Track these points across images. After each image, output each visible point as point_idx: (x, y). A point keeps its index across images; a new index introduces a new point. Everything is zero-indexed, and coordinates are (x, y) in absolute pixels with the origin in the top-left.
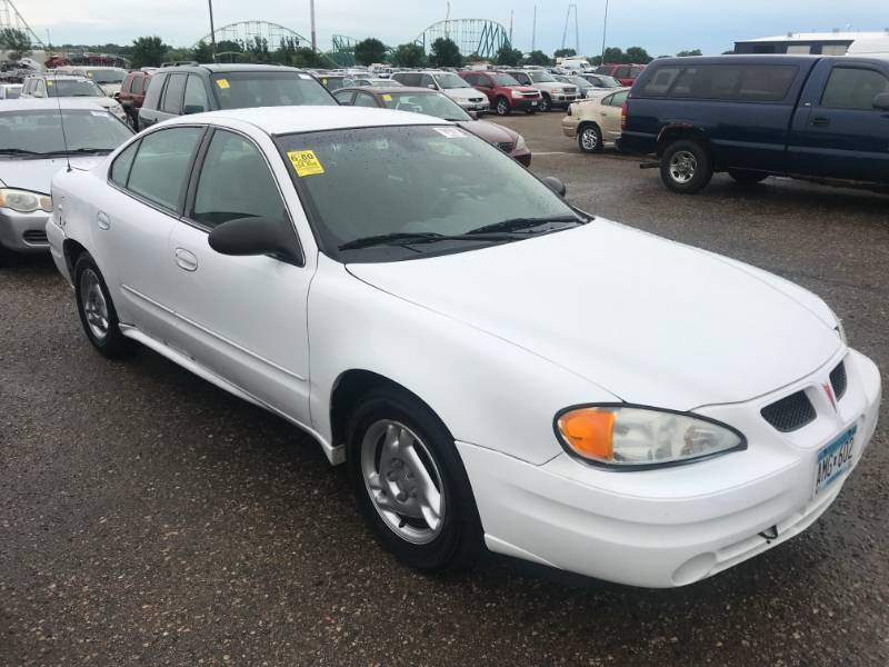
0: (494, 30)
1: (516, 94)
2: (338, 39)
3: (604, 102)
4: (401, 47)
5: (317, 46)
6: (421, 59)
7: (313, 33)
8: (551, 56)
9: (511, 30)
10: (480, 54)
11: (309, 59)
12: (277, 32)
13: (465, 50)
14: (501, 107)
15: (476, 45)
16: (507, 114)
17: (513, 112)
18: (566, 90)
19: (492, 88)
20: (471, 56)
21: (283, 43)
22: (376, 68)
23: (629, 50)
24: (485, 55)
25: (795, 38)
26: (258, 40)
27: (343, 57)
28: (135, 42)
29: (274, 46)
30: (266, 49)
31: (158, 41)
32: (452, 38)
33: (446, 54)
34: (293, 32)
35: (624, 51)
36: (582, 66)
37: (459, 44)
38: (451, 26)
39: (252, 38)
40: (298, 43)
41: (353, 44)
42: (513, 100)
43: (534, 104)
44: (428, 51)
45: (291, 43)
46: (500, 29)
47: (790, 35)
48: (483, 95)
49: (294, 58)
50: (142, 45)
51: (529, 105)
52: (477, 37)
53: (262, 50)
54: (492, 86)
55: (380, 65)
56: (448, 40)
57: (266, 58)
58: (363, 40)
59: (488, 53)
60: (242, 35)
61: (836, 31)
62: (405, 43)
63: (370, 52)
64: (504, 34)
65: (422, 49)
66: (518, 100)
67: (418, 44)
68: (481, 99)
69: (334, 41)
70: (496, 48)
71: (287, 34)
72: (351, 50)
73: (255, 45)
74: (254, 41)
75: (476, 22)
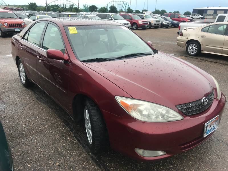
0: (126, 4)
1: (140, 22)
3: (203, 30)
4: (101, 8)
5: (79, 7)
6: (107, 11)
7: (78, 3)
8: (141, 11)
9: (130, 4)
10: (122, 10)
11: (77, 10)
12: (69, 3)
13: (118, 9)
14: (135, 27)
15: (121, 8)
16: (137, 29)
17: (138, 28)
18: (157, 21)
19: (131, 20)
20: (120, 11)
21: (70, 6)
22: (94, 13)
23: (161, 10)
24: (123, 11)
25: (209, 8)
27: (86, 10)
28: (29, 4)
29: (68, 7)
30: (66, 7)
31: (35, 4)
32: (115, 5)
33: (113, 10)
34: (73, 3)
35: (160, 11)
36: (151, 14)
37: (117, 7)
38: (115, 3)
39: (62, 4)
40: (74, 6)
41: (89, 7)
42: (139, 24)
43: (146, 26)
44: (109, 9)
45: (72, 6)
46: (127, 4)
48: (128, 22)
49: (73, 10)
50: (31, 5)
51: (145, 26)
52: (121, 6)
53: (65, 7)
54: (132, 19)
55: (95, 12)
56: (114, 6)
57: (65, 9)
58: (91, 6)
59: (124, 10)
60: (59, 3)
62: (102, 7)
63: (93, 9)
65: (107, 8)
66: (141, 25)
67: (106, 7)
68: (128, 24)
69: (84, 6)
70: (126, 9)
71: (71, 3)
72: (88, 8)
74: (63, 5)
75: (121, 2)
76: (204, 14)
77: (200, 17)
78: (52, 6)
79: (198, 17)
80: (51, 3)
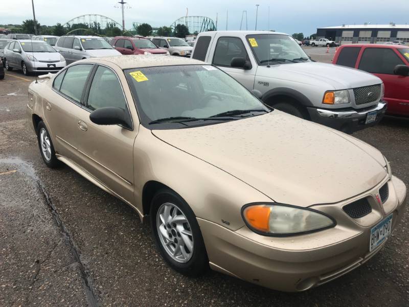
0: (208, 21)
2: (136, 24)
7: (123, 21)
9: (217, 22)
12: (105, 20)
15: (200, 28)
20: (194, 33)
21: (108, 25)
25: (346, 27)
26: (95, 23)
29: (103, 26)
30: (99, 28)
32: (189, 24)
33: (182, 32)
34: (112, 20)
38: (188, 19)
39: (92, 22)
40: (115, 25)
44: (173, 30)
45: (112, 25)
46: (211, 21)
47: (344, 26)
50: (27, 23)
52: (200, 25)
53: (98, 28)
56: (184, 25)
57: (98, 32)
60: (88, 21)
61: (366, 24)
63: (144, 30)
64: (213, 23)
65: (170, 29)
67: (169, 27)
69: (134, 25)
71: (109, 21)
73: (94, 26)
74: (94, 24)
75: (200, 18)
76: (336, 38)
77: (328, 44)
78: (75, 26)
79: (325, 43)
80: (72, 20)
